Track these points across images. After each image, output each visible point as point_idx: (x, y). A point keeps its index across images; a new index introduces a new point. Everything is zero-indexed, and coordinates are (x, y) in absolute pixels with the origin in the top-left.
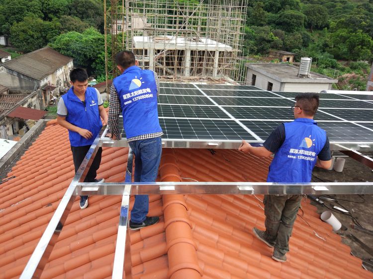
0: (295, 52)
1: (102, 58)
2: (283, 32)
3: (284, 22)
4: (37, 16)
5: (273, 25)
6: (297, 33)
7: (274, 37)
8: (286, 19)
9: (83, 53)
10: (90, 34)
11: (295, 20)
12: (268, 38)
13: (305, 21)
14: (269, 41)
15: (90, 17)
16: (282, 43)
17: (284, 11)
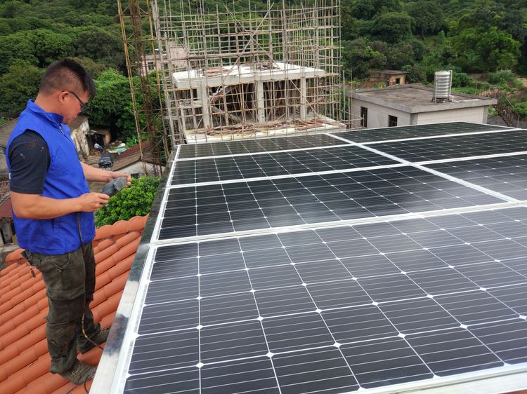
0: (406, 70)
1: (130, 111)
2: (385, 43)
3: (382, 30)
4: (28, 62)
5: (368, 36)
6: (404, 42)
7: (373, 53)
8: (385, 26)
9: (101, 107)
10: (108, 78)
11: (398, 26)
12: (365, 54)
13: (412, 24)
14: (366, 59)
15: (107, 55)
16: (386, 60)
17: (380, 15)
